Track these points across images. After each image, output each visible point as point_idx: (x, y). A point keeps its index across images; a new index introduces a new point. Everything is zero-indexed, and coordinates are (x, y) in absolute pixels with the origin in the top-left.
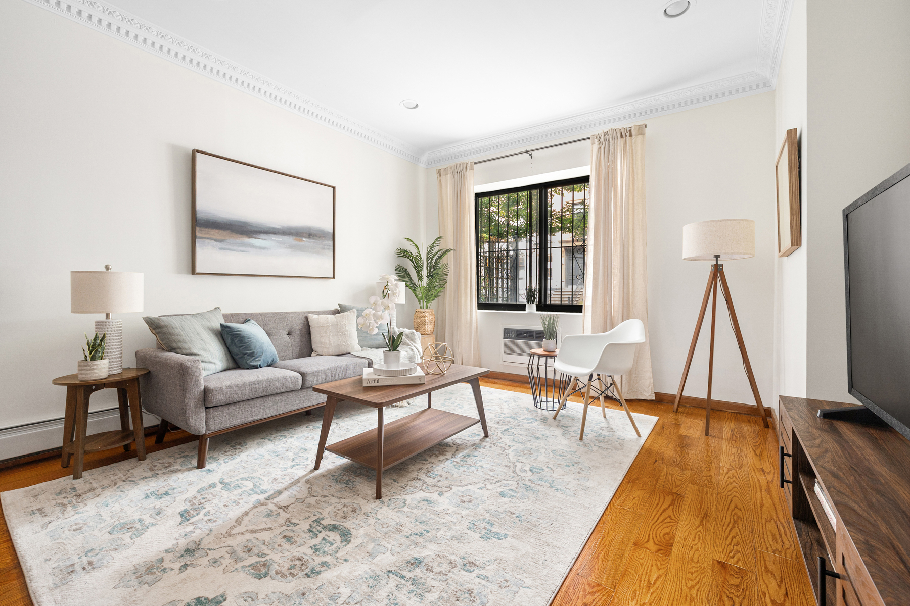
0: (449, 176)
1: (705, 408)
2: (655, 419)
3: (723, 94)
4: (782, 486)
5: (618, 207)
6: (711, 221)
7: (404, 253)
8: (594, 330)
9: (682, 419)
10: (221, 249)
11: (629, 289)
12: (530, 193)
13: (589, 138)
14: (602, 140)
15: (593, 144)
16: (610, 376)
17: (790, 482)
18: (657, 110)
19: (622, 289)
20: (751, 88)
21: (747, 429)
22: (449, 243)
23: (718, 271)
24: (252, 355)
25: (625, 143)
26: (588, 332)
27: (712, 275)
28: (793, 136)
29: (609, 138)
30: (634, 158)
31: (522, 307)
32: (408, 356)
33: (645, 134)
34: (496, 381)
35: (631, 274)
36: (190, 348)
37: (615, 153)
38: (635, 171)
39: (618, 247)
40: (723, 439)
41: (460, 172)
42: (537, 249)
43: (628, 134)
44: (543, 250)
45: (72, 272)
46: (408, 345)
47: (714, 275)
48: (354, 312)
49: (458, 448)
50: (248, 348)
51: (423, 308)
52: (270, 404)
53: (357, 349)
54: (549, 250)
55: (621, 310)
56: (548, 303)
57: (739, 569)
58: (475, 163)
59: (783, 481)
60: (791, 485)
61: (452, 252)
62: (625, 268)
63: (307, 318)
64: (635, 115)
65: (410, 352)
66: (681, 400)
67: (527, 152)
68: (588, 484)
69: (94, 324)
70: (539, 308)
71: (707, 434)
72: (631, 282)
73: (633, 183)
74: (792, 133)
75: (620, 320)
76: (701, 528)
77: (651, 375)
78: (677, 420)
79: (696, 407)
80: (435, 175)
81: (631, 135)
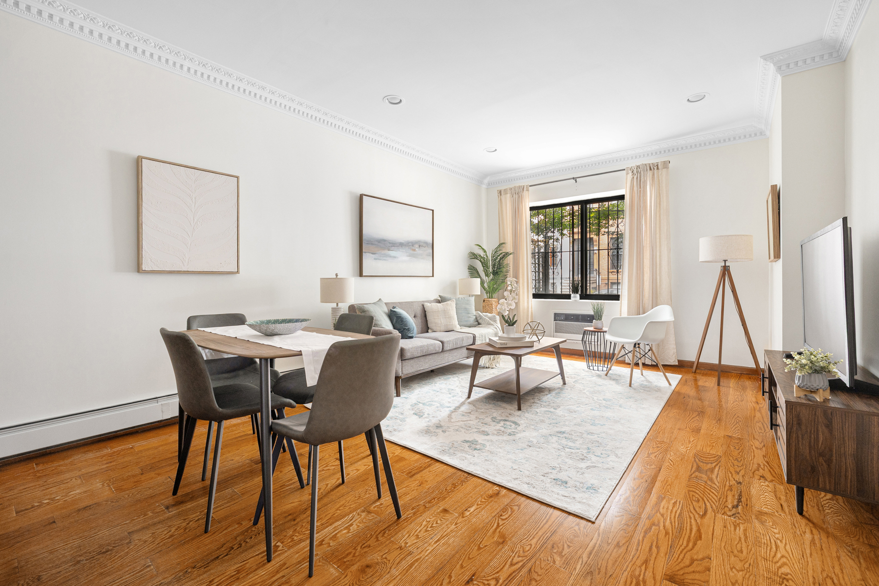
0: (508, 195)
1: (717, 371)
2: (680, 376)
3: (729, 139)
4: (763, 395)
5: (648, 222)
6: (721, 236)
7: (473, 256)
8: (629, 313)
9: (698, 377)
10: (375, 259)
11: (656, 283)
12: (573, 208)
13: (624, 170)
14: (635, 172)
15: (627, 174)
16: (648, 345)
17: (767, 392)
18: (678, 149)
19: (651, 283)
20: (750, 136)
21: (748, 383)
22: (509, 248)
23: (726, 271)
24: (408, 330)
25: (653, 175)
26: (625, 314)
27: (722, 273)
28: (775, 189)
29: (641, 171)
30: (661, 185)
31: (568, 297)
32: (494, 332)
33: (668, 168)
34: (549, 353)
35: (658, 272)
36: (381, 325)
37: (645, 182)
38: (661, 196)
39: (648, 251)
40: (730, 387)
41: (518, 193)
42: (578, 251)
43: (656, 168)
44: (584, 252)
45: (321, 279)
46: (492, 325)
47: (723, 273)
48: (454, 301)
49: (550, 390)
50: (406, 325)
51: (490, 298)
52: (427, 360)
53: (458, 328)
54: (588, 252)
55: (651, 299)
56: (588, 293)
57: (739, 438)
58: (530, 186)
59: (764, 392)
60: (768, 394)
61: (511, 256)
62: (654, 267)
63: (423, 305)
64: (660, 152)
65: (495, 330)
66: (698, 365)
67: (573, 178)
68: (643, 406)
69: (331, 309)
70: (583, 297)
71: (719, 385)
72: (658, 277)
73: (660, 204)
74: (774, 187)
75: (650, 307)
76: (717, 424)
77: (675, 347)
78: (696, 377)
79: (709, 370)
80: (496, 194)
81: (658, 169)
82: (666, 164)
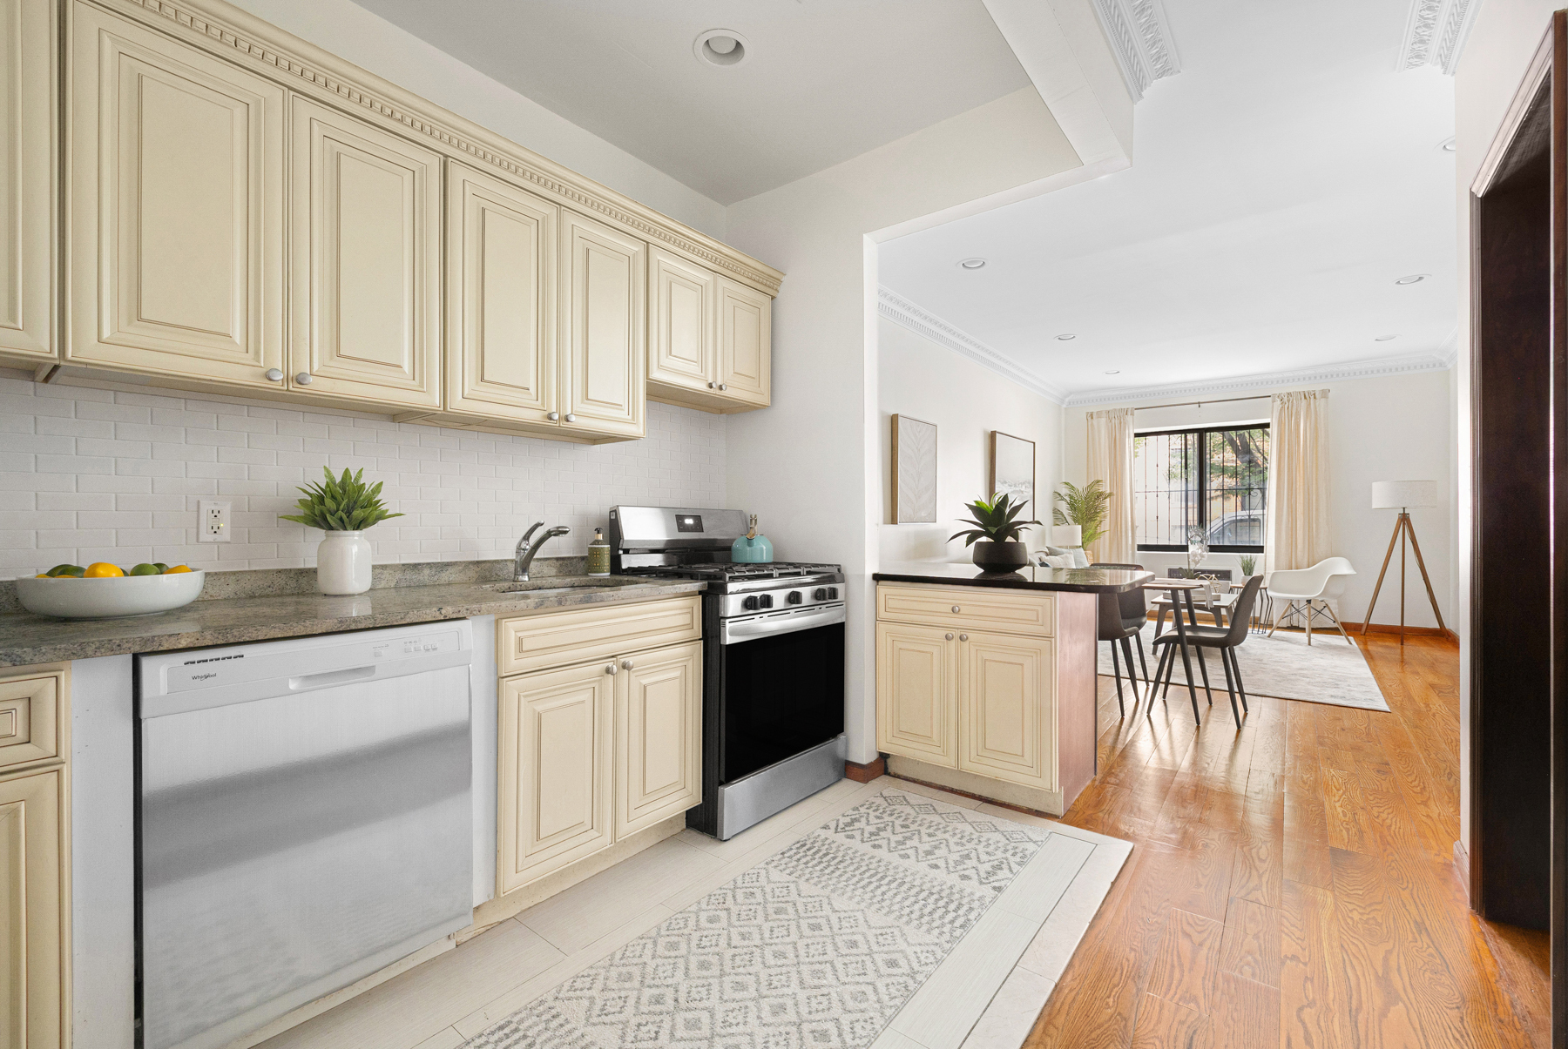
0: (1104, 419)
3: (1403, 369)
5: (1302, 460)
7: (1059, 496)
8: (1282, 568)
11: (1312, 532)
13: (1271, 396)
14: (1285, 399)
16: (1323, 601)
18: (1337, 377)
19: (1306, 532)
20: (1428, 366)
22: (1105, 487)
23: (1405, 519)
25: (1309, 405)
29: (1293, 399)
30: (1318, 415)
33: (1330, 398)
35: (1314, 519)
37: (1298, 413)
38: (1318, 430)
39: (1302, 494)
41: (1118, 418)
43: (1312, 397)
47: (1401, 521)
55: (1306, 551)
58: (1139, 409)
62: (1310, 513)
64: (1318, 379)
67: (1198, 403)
72: (1315, 526)
73: (1317, 439)
80: (1085, 417)
81: (1315, 398)
82: (1325, 393)
